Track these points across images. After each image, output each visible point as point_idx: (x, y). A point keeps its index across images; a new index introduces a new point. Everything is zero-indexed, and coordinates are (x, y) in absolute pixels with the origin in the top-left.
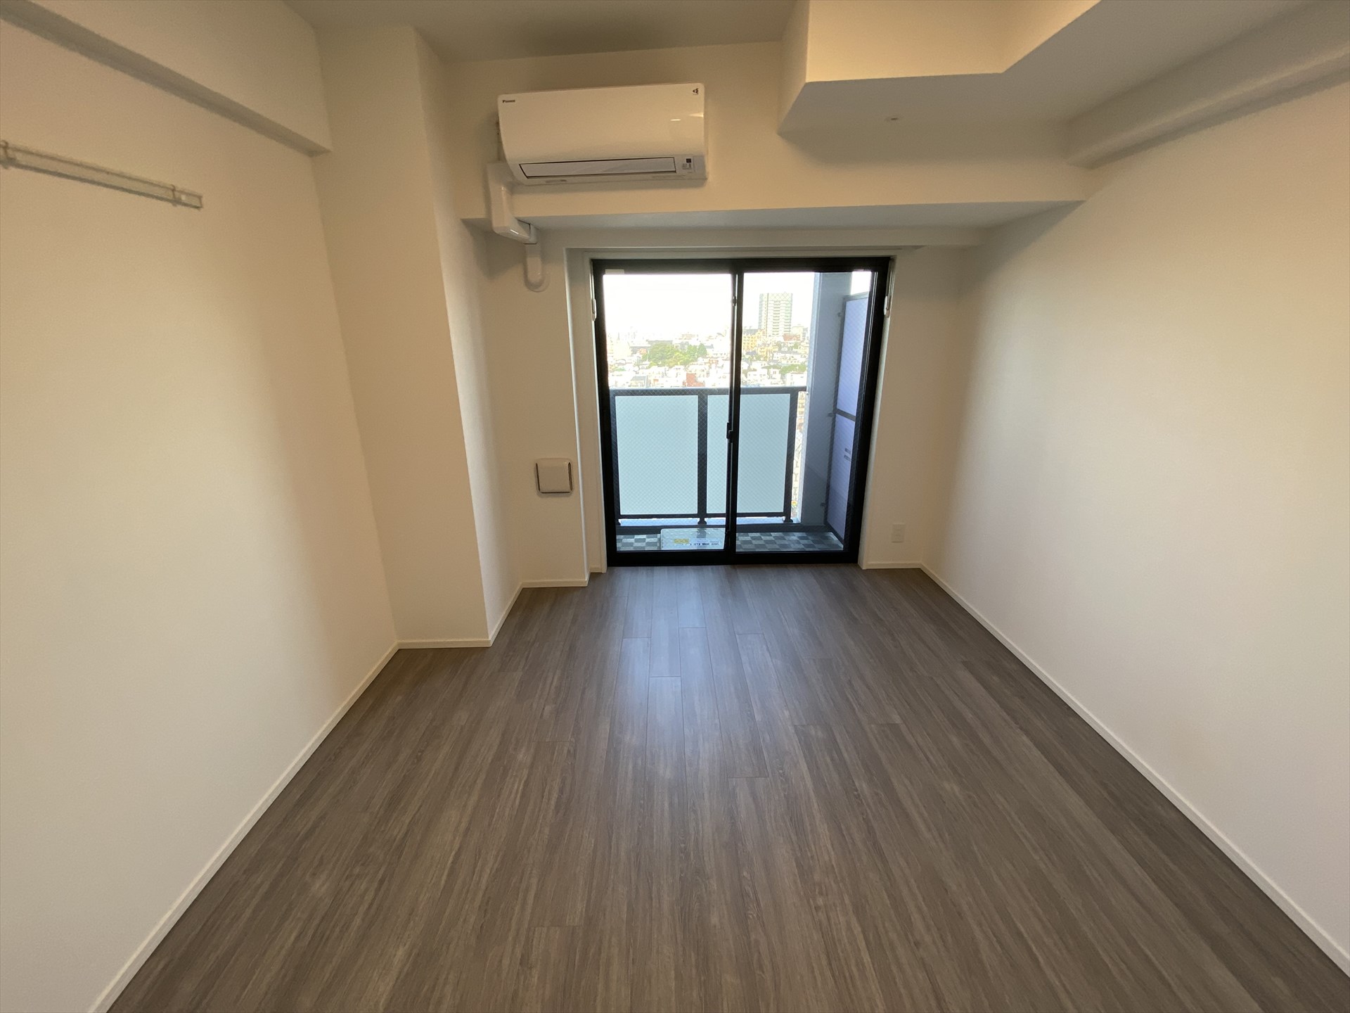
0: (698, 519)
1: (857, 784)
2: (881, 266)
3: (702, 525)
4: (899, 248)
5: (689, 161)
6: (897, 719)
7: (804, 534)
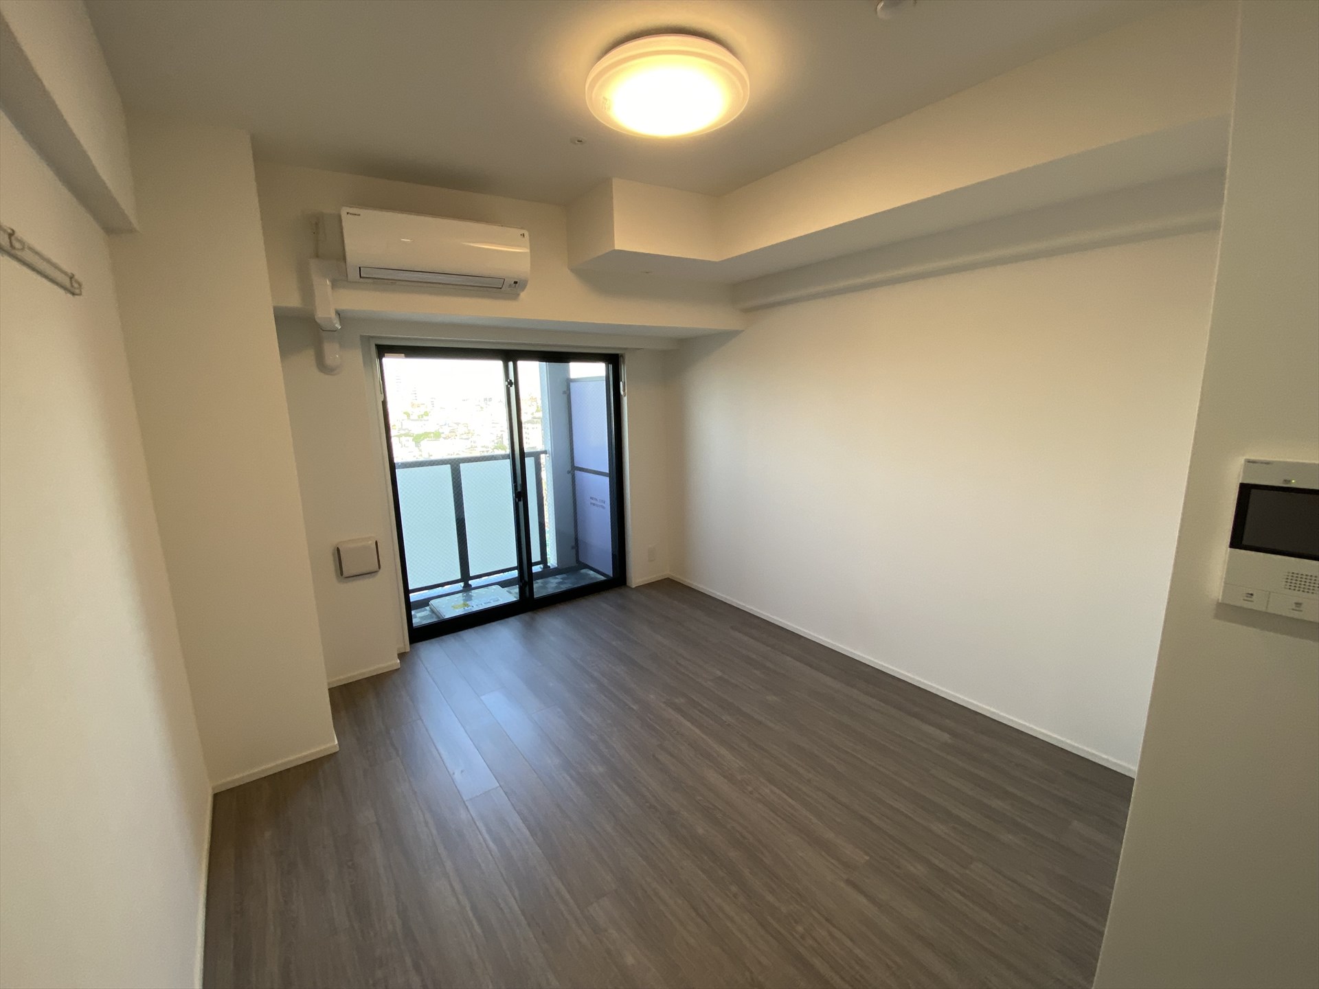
0: (462, 584)
1: (724, 719)
2: (613, 360)
3: (467, 588)
4: (626, 349)
5: (516, 283)
6: (719, 673)
7: (564, 576)
